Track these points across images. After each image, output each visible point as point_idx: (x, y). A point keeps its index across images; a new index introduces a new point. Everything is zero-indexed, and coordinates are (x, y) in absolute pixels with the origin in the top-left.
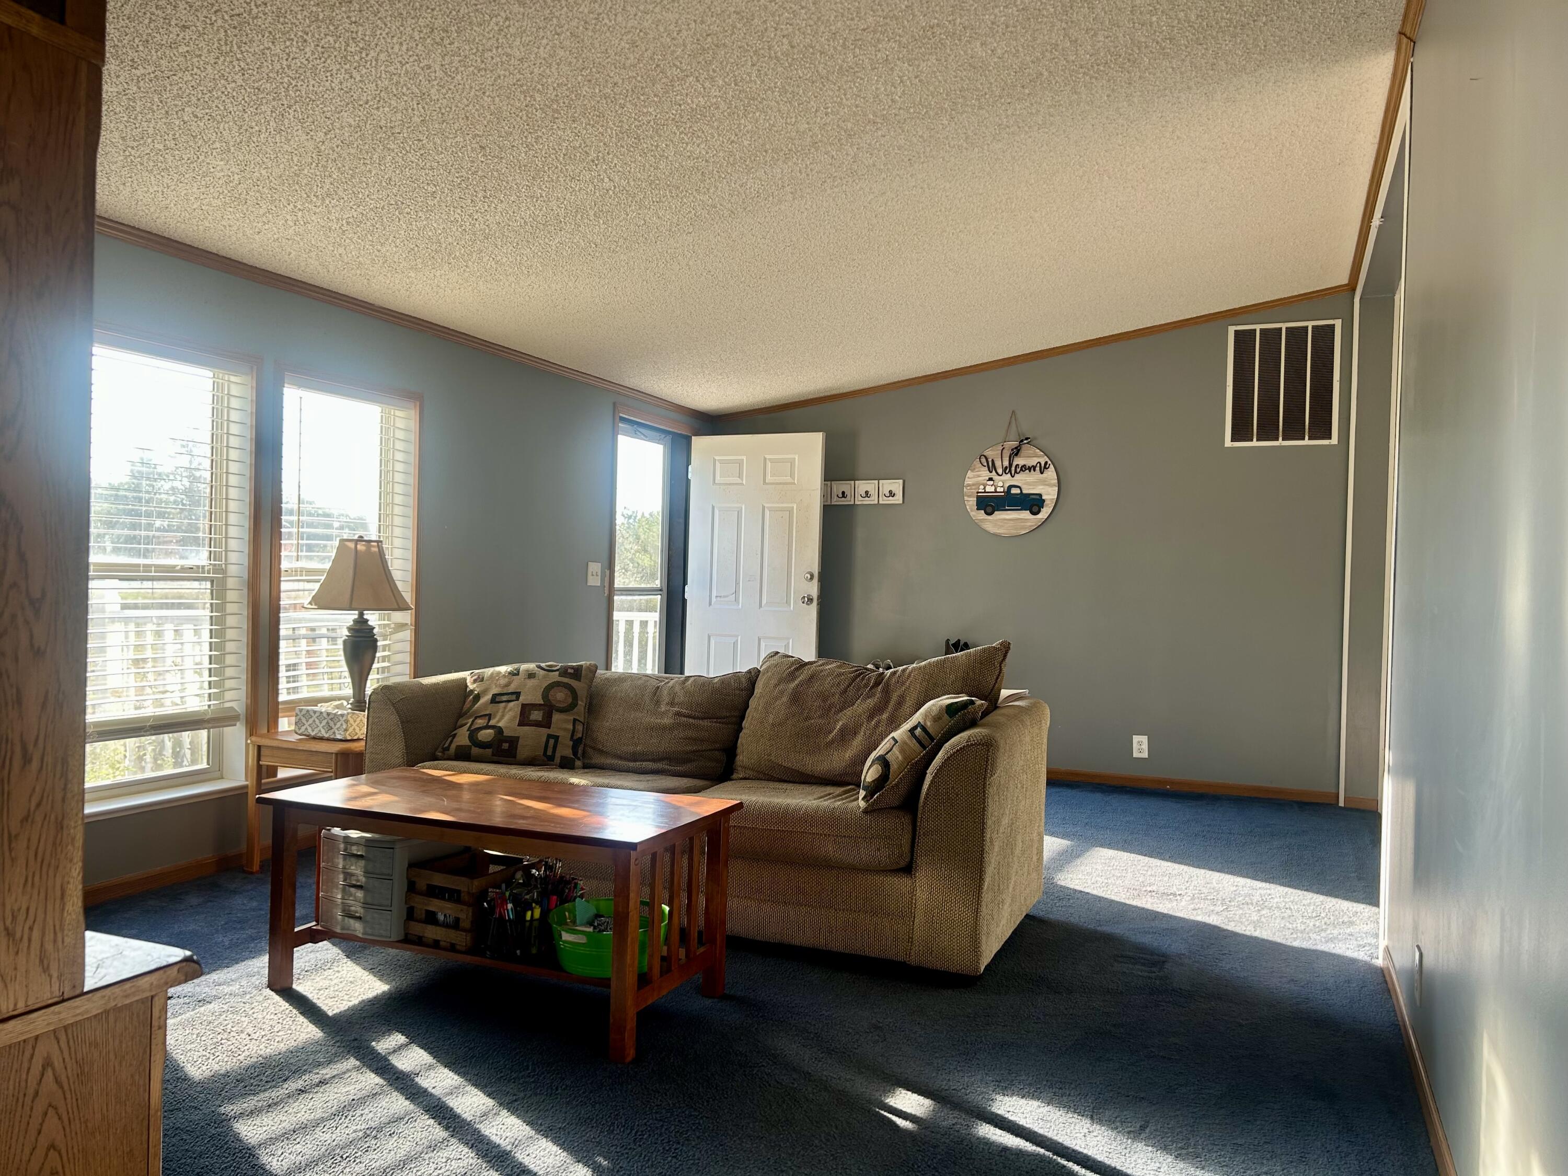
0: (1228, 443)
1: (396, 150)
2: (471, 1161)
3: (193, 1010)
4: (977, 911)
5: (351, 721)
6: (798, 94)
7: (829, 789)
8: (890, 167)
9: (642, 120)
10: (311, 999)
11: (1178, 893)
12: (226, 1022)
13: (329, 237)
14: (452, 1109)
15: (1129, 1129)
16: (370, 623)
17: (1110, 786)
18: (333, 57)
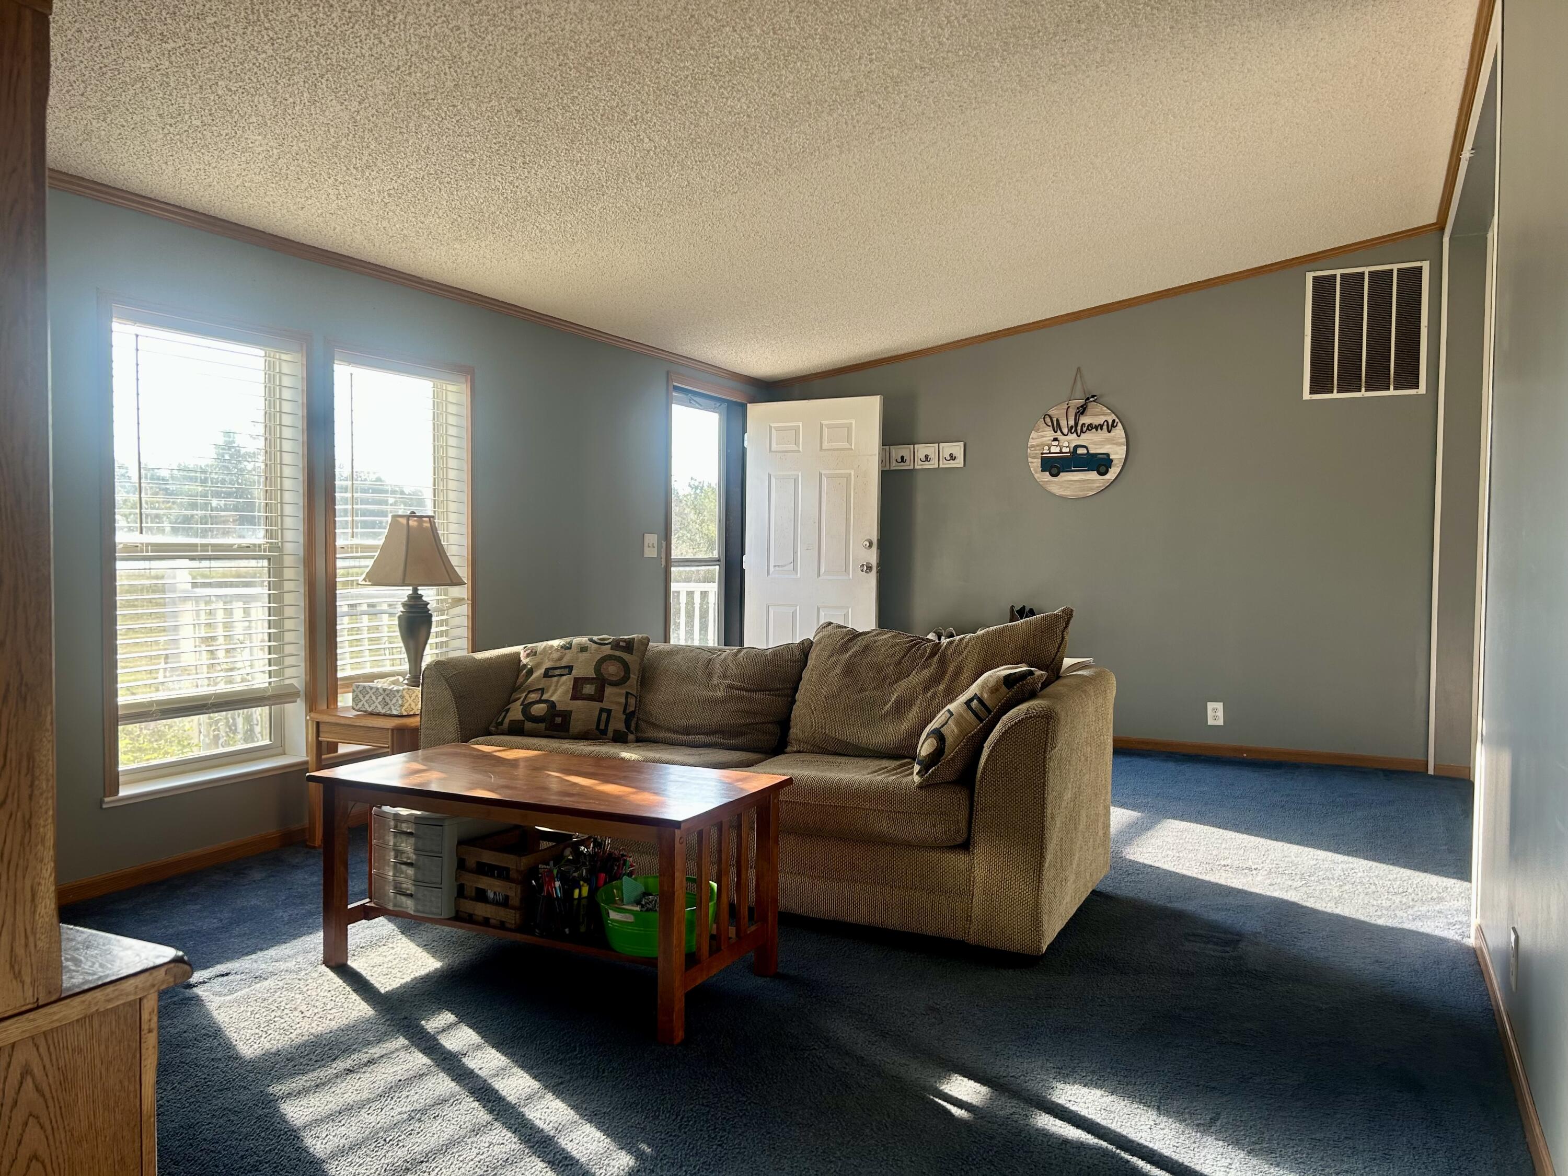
0: (1307, 395)
1: (431, 118)
2: (514, 1146)
3: (249, 987)
4: (1038, 889)
5: (407, 696)
6: (840, 40)
7: (885, 763)
8: (940, 114)
9: (680, 75)
10: (365, 975)
11: (1253, 867)
12: (281, 999)
13: (372, 210)
14: (498, 1091)
15: (1199, 1122)
16: (424, 598)
17: (1184, 755)
18: (360, 22)
